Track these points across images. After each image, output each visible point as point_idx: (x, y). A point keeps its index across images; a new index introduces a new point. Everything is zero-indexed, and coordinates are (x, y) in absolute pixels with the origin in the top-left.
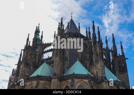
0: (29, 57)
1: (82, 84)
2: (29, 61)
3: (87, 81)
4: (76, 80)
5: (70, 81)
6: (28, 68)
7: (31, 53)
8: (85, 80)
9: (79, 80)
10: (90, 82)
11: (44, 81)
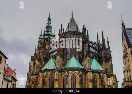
0: (41, 54)
1: (74, 74)
2: (41, 57)
3: (77, 72)
4: (70, 72)
5: (66, 72)
6: (41, 62)
7: (42, 51)
8: (76, 72)
9: (72, 71)
10: (79, 73)
11: (51, 73)
